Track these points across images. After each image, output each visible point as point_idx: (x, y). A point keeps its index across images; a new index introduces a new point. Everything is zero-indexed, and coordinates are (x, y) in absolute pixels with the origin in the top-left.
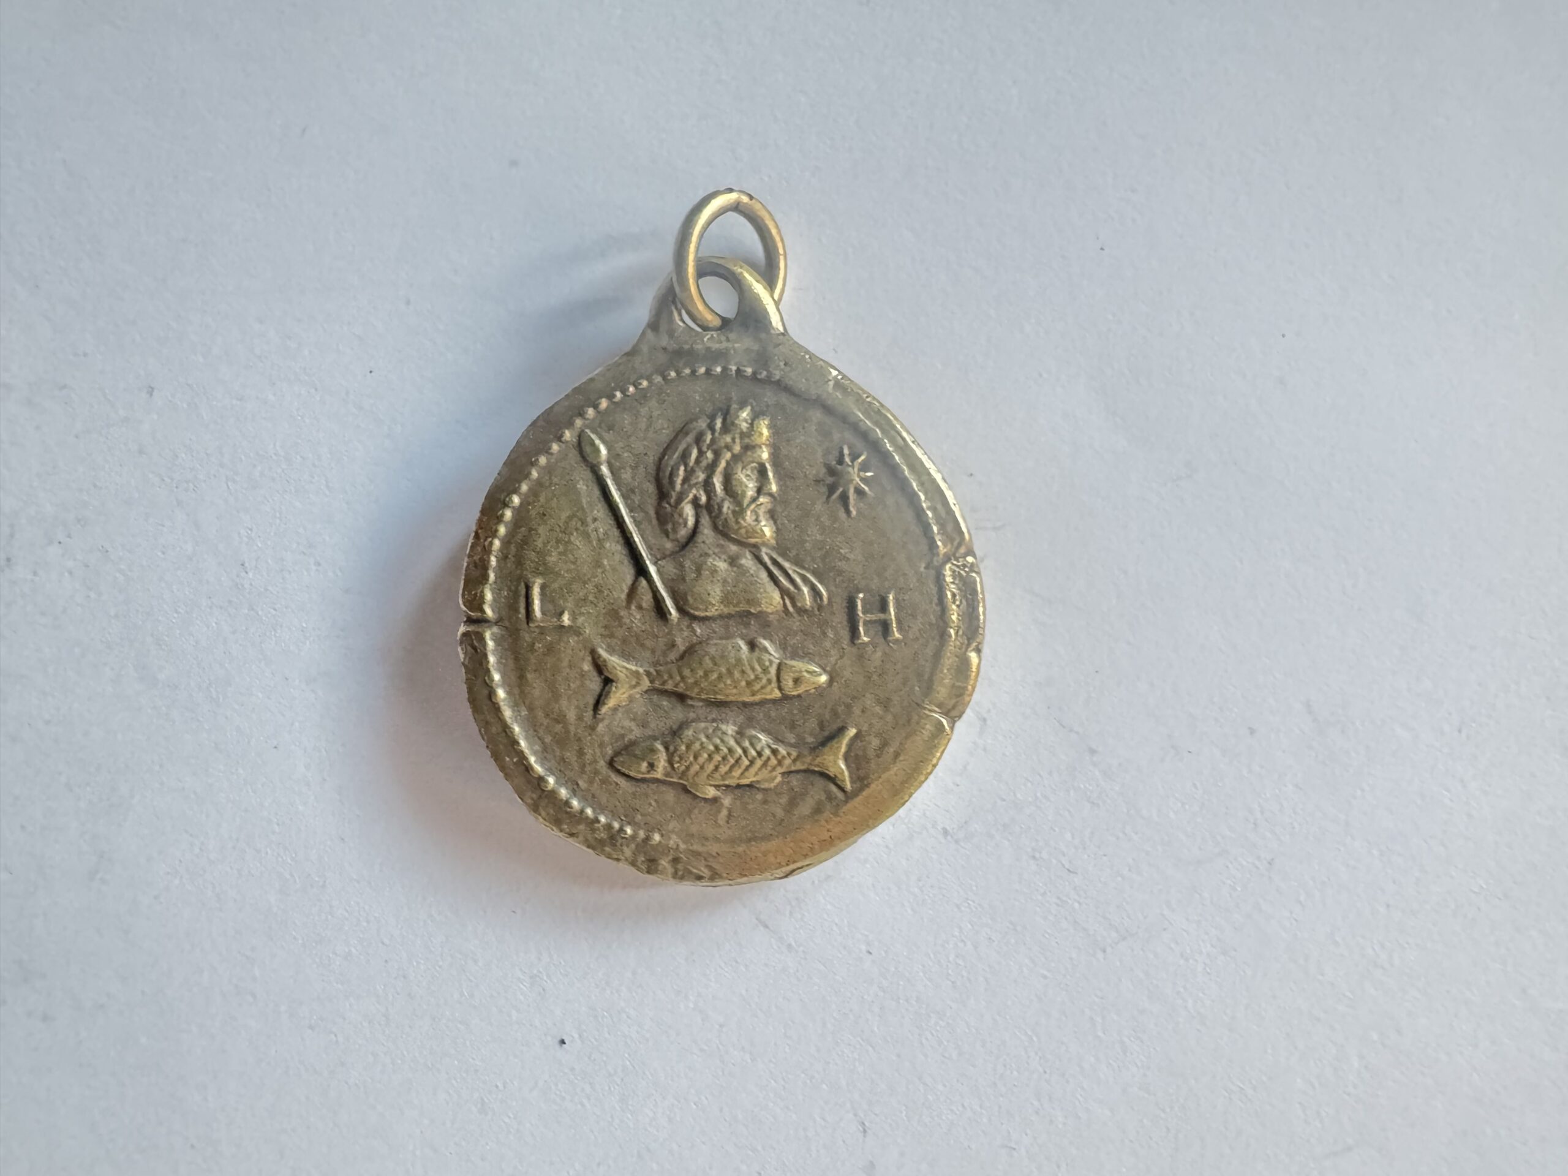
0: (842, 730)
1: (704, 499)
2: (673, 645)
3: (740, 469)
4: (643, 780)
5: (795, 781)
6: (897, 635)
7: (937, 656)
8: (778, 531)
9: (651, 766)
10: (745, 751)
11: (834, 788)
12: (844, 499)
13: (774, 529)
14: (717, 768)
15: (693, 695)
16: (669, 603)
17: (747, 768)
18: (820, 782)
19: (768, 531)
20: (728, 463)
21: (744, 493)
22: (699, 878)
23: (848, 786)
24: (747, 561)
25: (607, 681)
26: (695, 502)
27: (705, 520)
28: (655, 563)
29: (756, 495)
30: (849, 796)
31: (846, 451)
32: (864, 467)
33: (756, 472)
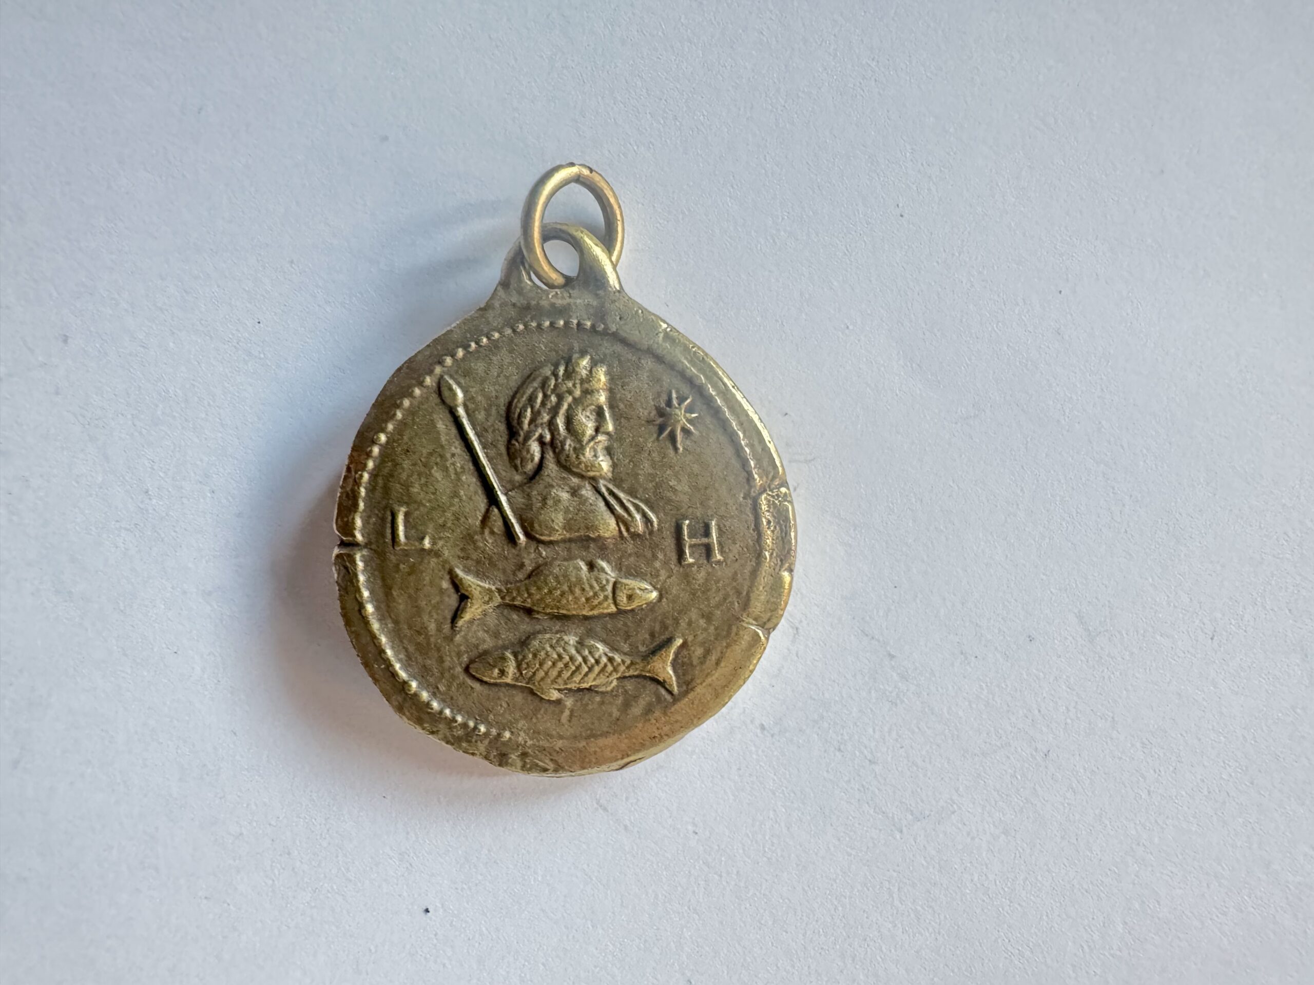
0: (669, 641)
1: (548, 437)
2: (522, 566)
3: (580, 411)
4: (495, 685)
5: (629, 686)
6: (719, 557)
7: (754, 573)
8: (614, 466)
9: (502, 673)
10: (585, 660)
11: (663, 692)
12: (672, 438)
13: (610, 463)
14: (560, 674)
15: (540, 610)
16: (518, 529)
17: (586, 675)
18: (652, 686)
19: (605, 465)
20: (570, 406)
21: (583, 434)
22: (545, 770)
23: (676, 690)
24: (587, 492)
25: (464, 598)
26: (541, 440)
27: (550, 455)
28: (506, 494)
29: (594, 433)
30: (676, 699)
31: (674, 395)
32: (690, 410)
33: (594, 414)
